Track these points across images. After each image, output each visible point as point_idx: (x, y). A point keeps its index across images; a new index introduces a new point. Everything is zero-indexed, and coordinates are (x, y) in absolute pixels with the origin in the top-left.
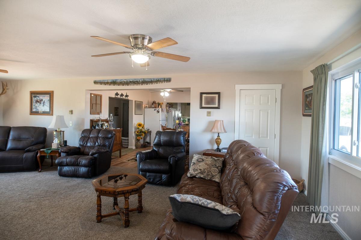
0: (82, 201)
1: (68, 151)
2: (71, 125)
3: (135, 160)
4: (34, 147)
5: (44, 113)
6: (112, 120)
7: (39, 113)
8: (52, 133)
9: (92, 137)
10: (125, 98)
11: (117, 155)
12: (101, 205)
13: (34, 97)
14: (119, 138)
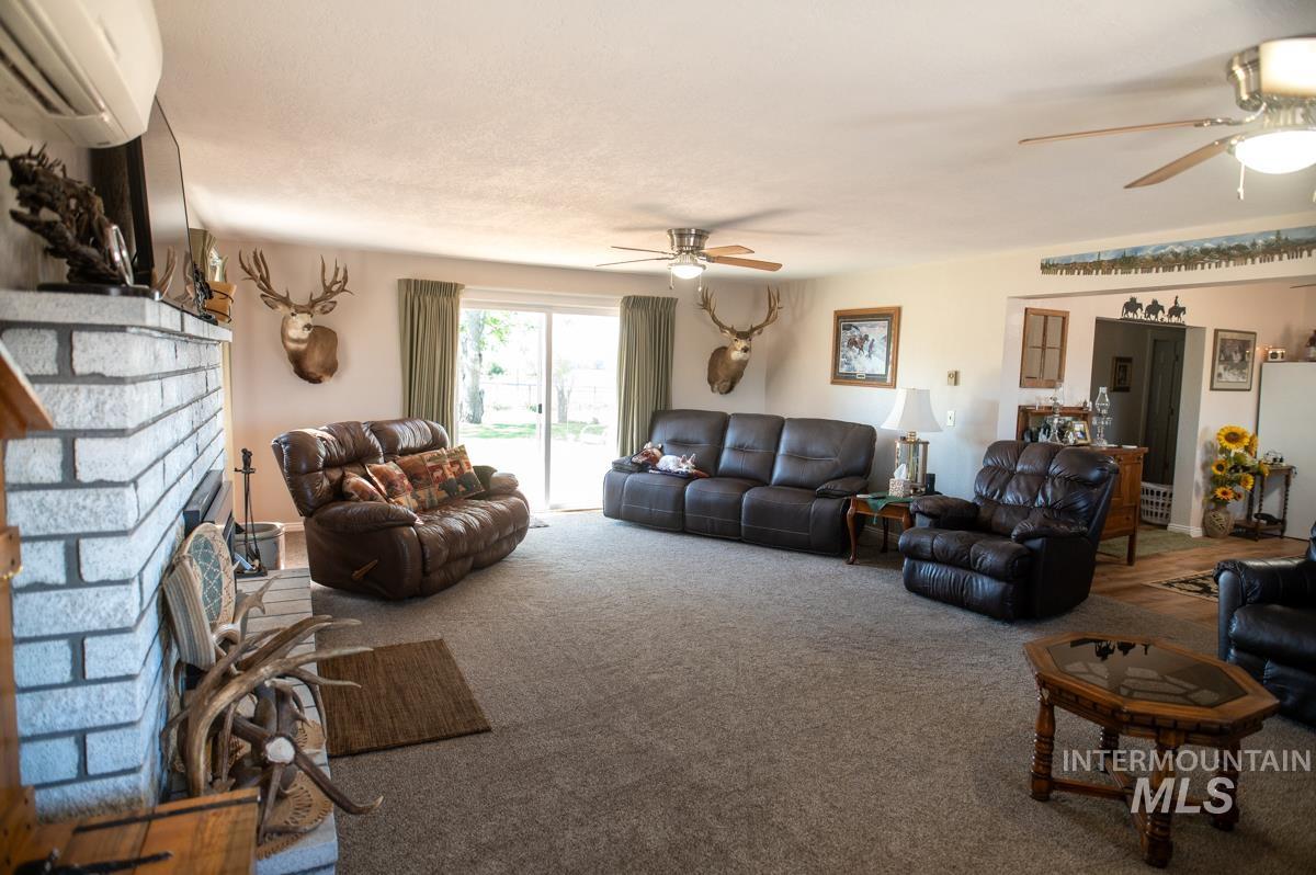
0: (978, 696)
1: (939, 512)
2: (950, 423)
3: (1199, 589)
4: (839, 486)
5: (872, 380)
6: (1104, 412)
7: (855, 379)
8: (890, 446)
9: (1021, 473)
10: (1166, 320)
11: (1116, 553)
12: (1052, 738)
13: (844, 329)
14: (1133, 484)
